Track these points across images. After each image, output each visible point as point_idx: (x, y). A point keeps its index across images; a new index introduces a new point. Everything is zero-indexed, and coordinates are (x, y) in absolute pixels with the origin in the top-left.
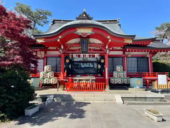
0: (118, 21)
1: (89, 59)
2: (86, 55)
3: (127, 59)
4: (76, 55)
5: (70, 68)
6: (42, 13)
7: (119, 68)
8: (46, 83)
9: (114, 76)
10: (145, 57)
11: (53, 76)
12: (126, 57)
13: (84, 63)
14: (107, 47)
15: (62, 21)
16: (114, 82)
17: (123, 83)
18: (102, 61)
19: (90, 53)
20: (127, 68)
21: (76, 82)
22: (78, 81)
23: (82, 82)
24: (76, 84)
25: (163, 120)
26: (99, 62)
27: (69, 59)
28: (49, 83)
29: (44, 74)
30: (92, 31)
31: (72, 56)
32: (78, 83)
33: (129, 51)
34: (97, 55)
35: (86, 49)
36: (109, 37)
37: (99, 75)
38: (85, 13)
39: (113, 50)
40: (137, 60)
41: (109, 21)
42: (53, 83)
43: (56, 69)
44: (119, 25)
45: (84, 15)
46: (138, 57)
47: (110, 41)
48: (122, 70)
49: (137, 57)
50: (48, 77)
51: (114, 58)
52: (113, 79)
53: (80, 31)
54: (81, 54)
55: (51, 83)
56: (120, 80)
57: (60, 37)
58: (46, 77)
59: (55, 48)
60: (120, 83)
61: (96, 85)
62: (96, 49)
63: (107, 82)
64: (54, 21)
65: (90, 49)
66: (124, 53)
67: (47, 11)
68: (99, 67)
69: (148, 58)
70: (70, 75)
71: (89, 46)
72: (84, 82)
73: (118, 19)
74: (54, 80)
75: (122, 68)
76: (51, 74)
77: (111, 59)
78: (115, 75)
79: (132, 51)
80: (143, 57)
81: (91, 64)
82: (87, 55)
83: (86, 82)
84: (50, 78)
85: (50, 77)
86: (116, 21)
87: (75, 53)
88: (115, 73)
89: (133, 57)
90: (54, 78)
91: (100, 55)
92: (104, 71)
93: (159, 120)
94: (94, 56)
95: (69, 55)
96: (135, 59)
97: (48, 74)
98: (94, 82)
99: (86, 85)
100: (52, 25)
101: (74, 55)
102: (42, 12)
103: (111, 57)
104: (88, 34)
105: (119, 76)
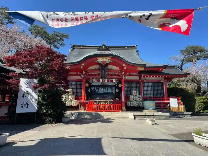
0: (136, 47)
1: (107, 84)
2: (104, 80)
3: (143, 84)
4: (96, 80)
5: (90, 92)
6: (59, 36)
7: (135, 92)
8: (68, 105)
9: (130, 99)
10: (160, 82)
11: (74, 99)
12: (142, 82)
13: (102, 87)
14: (123, 73)
15: (81, 47)
16: (130, 105)
17: (138, 106)
18: (120, 85)
19: (108, 78)
20: (143, 92)
21: (96, 103)
22: (97, 102)
23: (101, 104)
24: (96, 105)
25: (156, 124)
26: (117, 86)
27: (88, 84)
28: (70, 105)
29: (65, 97)
30: (110, 60)
31: (93, 80)
32: (98, 104)
33: (144, 76)
34: (114, 80)
35: (105, 74)
36: (124, 65)
37: (117, 99)
38: (104, 45)
39: (130, 75)
40: (153, 85)
41: (127, 47)
42: (74, 105)
43: (76, 93)
44: (136, 51)
45: (104, 47)
46: (154, 82)
47: (125, 68)
48: (138, 94)
49: (152, 82)
50: (70, 99)
51: (131, 83)
52: (129, 102)
53: (100, 60)
54: (100, 79)
55: (72, 105)
56: (136, 103)
57: (83, 64)
58: (67, 99)
59: (75, 73)
60: (136, 106)
61: (114, 106)
62: (114, 74)
63: (124, 104)
64: (74, 46)
65: (109, 75)
66: (140, 78)
67: (64, 34)
68: (117, 91)
69: (163, 83)
70: (89, 99)
71: (108, 72)
72: (103, 104)
73: (135, 46)
74: (75, 102)
75: (138, 91)
76: (72, 97)
77: (128, 84)
78: (132, 98)
79: (147, 77)
80: (158, 82)
81: (109, 88)
82: (106, 80)
83: (105, 103)
84: (71, 101)
85: (71, 99)
86: (134, 47)
87: (95, 78)
88: (131, 97)
89: (148, 82)
90: (75, 101)
91: (117, 80)
92: (121, 95)
93: (153, 123)
94: (112, 81)
95: (90, 80)
96: (151, 84)
97: (70, 97)
98: (112, 104)
99: (105, 107)
100: (72, 50)
101: (94, 80)
102: (59, 34)
103: (129, 82)
104: (107, 63)
105: (135, 100)
